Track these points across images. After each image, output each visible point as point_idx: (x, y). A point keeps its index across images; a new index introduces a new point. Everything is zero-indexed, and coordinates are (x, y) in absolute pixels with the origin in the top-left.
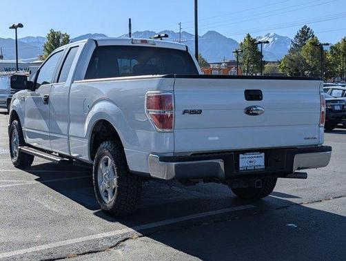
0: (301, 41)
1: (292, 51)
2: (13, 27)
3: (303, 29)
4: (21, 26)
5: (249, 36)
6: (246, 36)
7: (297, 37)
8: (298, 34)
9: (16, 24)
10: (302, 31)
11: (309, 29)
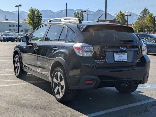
0: (143, 15)
1: (139, 19)
2: (17, 6)
3: (144, 9)
4: (20, 6)
5: (121, 12)
6: (119, 12)
7: (141, 13)
8: (142, 12)
9: (18, 5)
10: (144, 11)
11: (147, 10)
